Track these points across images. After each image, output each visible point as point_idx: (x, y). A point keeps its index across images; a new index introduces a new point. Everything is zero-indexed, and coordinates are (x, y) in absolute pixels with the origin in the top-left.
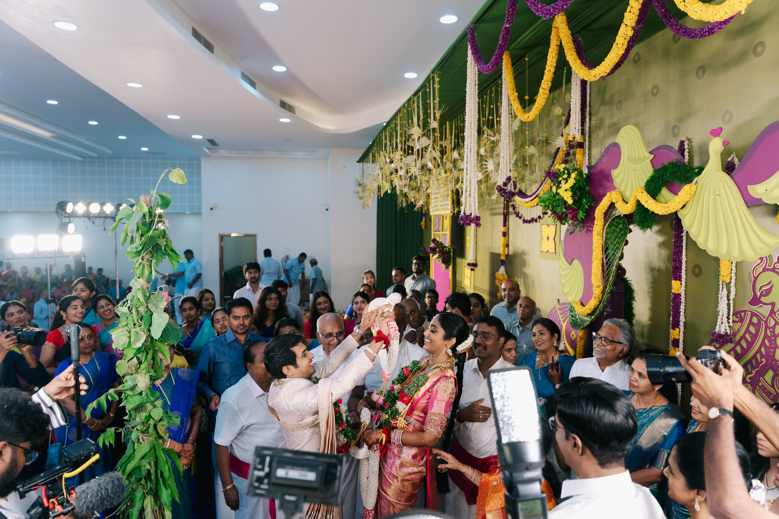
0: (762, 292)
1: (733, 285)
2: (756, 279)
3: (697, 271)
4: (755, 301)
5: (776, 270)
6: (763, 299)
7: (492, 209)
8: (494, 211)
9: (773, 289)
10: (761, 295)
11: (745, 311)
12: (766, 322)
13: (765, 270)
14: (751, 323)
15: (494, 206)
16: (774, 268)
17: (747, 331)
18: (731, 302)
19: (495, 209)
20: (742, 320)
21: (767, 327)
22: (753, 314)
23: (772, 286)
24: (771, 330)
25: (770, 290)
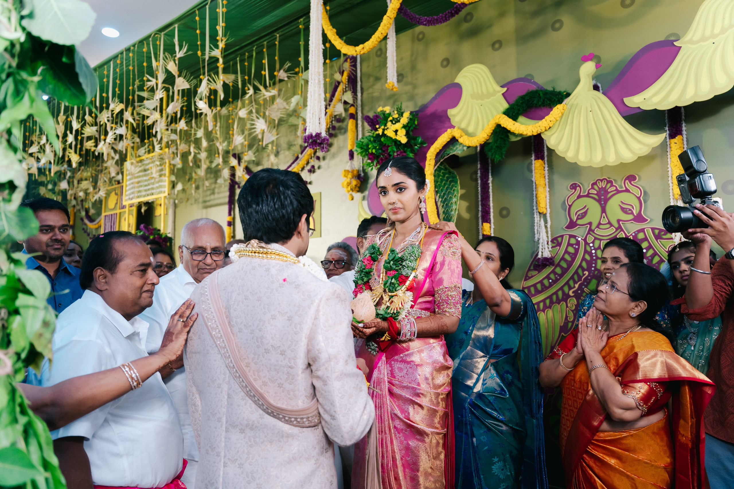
0: (579, 215)
1: (548, 215)
2: (570, 206)
3: (505, 212)
4: (572, 225)
5: (591, 195)
6: (579, 222)
7: (205, 202)
8: (208, 204)
9: (589, 211)
10: (577, 219)
11: (562, 236)
12: (585, 240)
13: (579, 197)
14: (569, 244)
15: (208, 198)
16: (589, 193)
17: (566, 252)
18: (549, 229)
19: (209, 201)
20: (559, 245)
21: (586, 243)
22: (571, 236)
23: (588, 209)
24: (591, 245)
25: (586, 213)
